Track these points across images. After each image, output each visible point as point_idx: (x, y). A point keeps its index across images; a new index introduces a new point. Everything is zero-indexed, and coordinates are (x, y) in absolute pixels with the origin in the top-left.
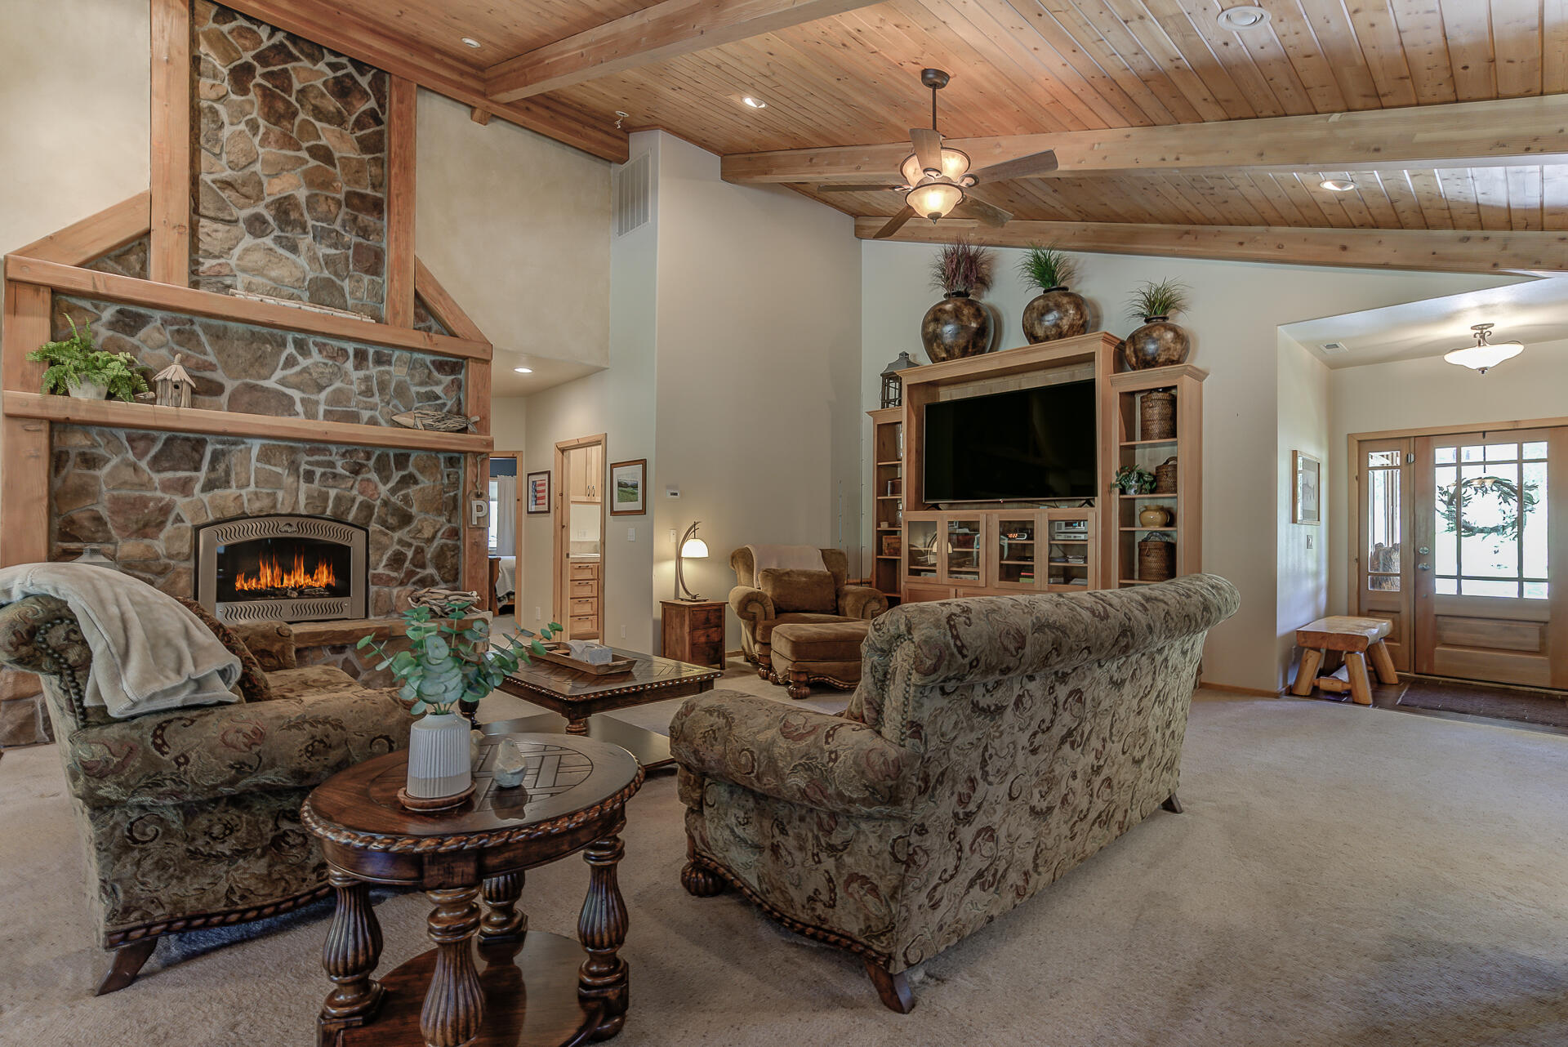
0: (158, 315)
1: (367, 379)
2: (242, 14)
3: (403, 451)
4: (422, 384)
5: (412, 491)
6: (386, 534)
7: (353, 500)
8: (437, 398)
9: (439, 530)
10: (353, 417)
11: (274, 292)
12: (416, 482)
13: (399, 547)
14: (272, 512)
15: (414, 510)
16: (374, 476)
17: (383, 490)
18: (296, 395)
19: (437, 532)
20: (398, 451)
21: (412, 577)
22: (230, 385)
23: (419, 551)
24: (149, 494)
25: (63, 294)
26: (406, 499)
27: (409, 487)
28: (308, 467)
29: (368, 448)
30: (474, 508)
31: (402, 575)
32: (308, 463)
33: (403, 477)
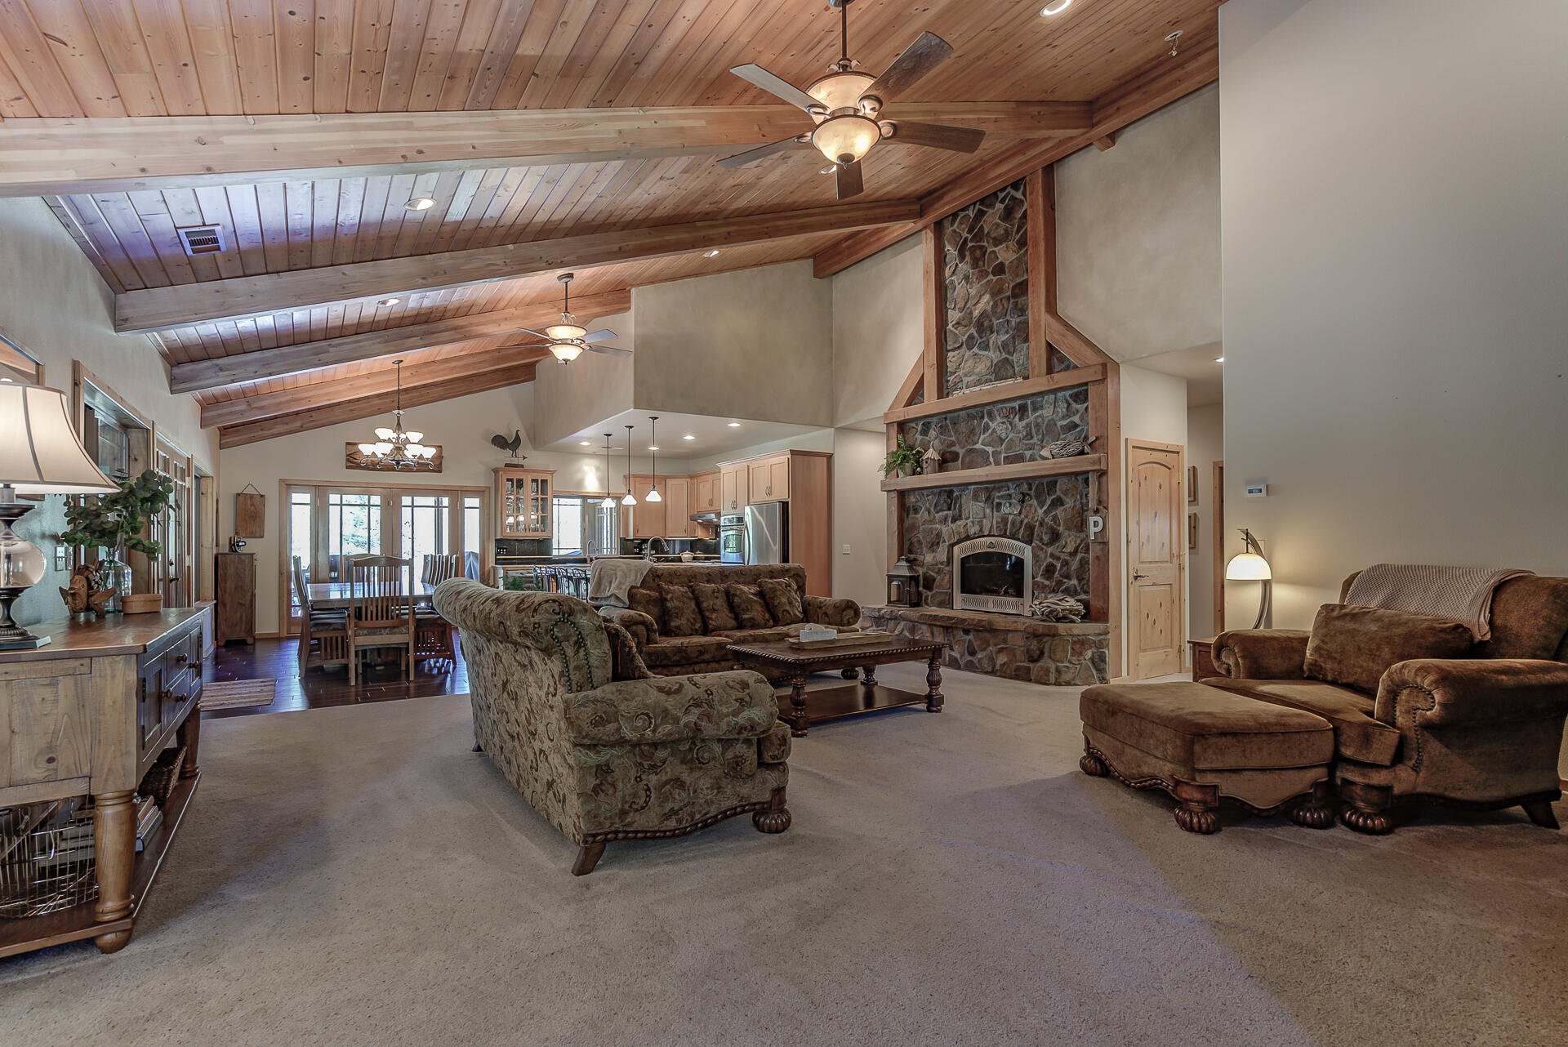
0: (935, 419)
1: (1028, 425)
2: (959, 211)
3: (1052, 479)
4: (1063, 418)
5: (1059, 512)
6: (1042, 549)
7: (1022, 522)
8: (1076, 426)
9: (1080, 545)
10: (1019, 458)
11: (979, 382)
12: (1062, 504)
13: (1051, 560)
14: (981, 534)
15: (1061, 529)
16: (1034, 502)
17: (1040, 512)
18: (990, 449)
19: (1078, 547)
20: (1049, 479)
21: (1061, 586)
22: (961, 452)
23: (1066, 563)
24: (934, 526)
25: (909, 422)
26: (1055, 518)
27: (1056, 509)
28: (998, 501)
29: (1029, 480)
30: (1092, 524)
31: (1054, 584)
32: (998, 497)
33: (1053, 501)
